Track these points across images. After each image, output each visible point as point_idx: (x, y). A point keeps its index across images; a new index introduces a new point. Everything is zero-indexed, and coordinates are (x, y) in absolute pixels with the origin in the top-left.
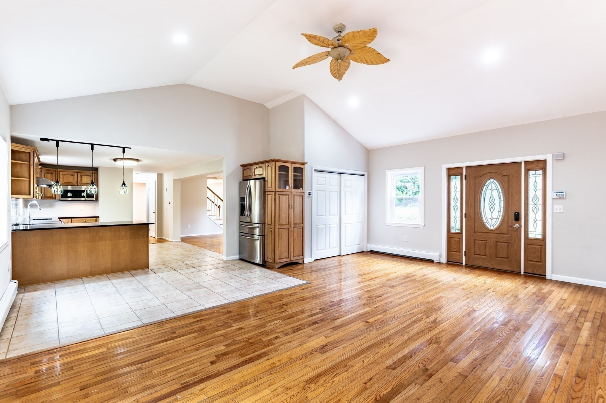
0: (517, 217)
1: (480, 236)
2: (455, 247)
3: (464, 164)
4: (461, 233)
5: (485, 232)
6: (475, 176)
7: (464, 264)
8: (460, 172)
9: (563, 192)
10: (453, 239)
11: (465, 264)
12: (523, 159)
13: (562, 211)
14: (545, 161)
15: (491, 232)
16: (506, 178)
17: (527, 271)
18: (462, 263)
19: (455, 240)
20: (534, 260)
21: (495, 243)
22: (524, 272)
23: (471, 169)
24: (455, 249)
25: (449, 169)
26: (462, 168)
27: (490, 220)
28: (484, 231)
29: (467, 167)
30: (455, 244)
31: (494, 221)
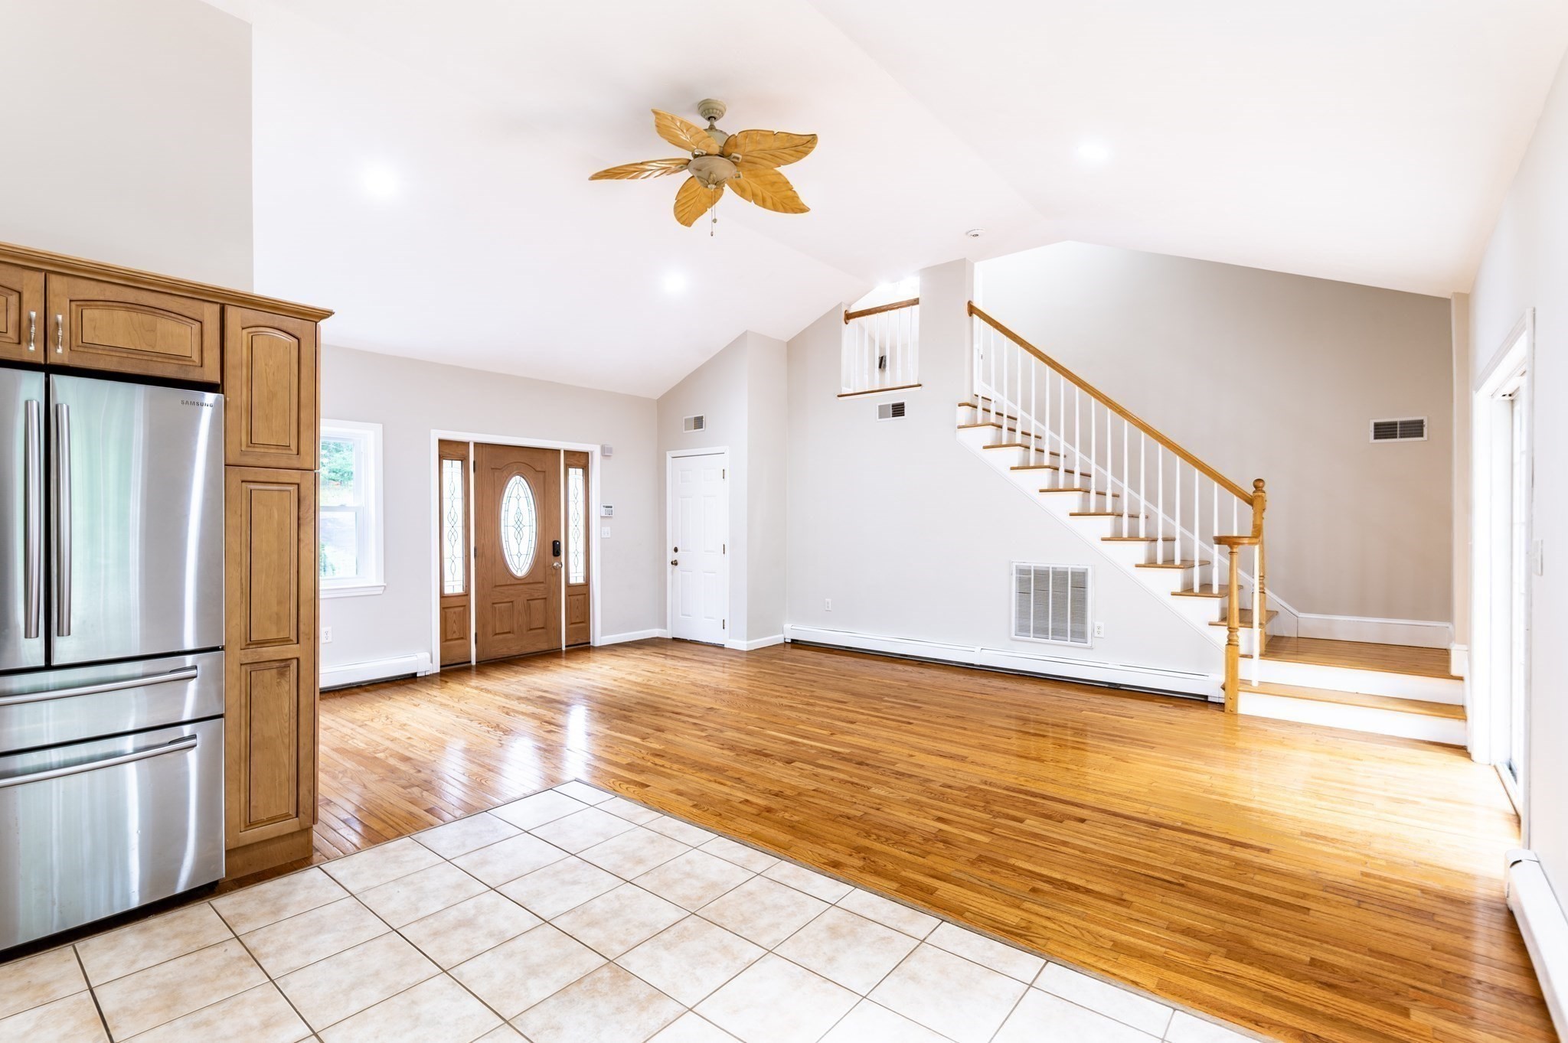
0: (556, 552)
1: (502, 593)
2: (455, 627)
3: (471, 437)
4: (467, 594)
5: (511, 585)
6: (493, 467)
7: (474, 663)
8: (464, 452)
9: (611, 507)
10: (452, 610)
11: (476, 662)
12: (563, 445)
13: (609, 536)
14: (585, 455)
15: (519, 582)
16: (541, 476)
17: (569, 643)
18: (470, 662)
19: (455, 613)
20: (578, 621)
21: (525, 602)
22: (566, 646)
23: (484, 449)
24: (454, 632)
25: (441, 441)
26: (466, 444)
27: (516, 559)
28: (509, 583)
29: (476, 444)
30: (455, 622)
31: (523, 558)
